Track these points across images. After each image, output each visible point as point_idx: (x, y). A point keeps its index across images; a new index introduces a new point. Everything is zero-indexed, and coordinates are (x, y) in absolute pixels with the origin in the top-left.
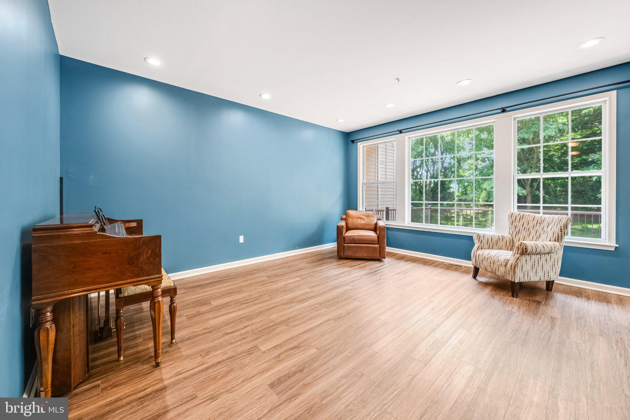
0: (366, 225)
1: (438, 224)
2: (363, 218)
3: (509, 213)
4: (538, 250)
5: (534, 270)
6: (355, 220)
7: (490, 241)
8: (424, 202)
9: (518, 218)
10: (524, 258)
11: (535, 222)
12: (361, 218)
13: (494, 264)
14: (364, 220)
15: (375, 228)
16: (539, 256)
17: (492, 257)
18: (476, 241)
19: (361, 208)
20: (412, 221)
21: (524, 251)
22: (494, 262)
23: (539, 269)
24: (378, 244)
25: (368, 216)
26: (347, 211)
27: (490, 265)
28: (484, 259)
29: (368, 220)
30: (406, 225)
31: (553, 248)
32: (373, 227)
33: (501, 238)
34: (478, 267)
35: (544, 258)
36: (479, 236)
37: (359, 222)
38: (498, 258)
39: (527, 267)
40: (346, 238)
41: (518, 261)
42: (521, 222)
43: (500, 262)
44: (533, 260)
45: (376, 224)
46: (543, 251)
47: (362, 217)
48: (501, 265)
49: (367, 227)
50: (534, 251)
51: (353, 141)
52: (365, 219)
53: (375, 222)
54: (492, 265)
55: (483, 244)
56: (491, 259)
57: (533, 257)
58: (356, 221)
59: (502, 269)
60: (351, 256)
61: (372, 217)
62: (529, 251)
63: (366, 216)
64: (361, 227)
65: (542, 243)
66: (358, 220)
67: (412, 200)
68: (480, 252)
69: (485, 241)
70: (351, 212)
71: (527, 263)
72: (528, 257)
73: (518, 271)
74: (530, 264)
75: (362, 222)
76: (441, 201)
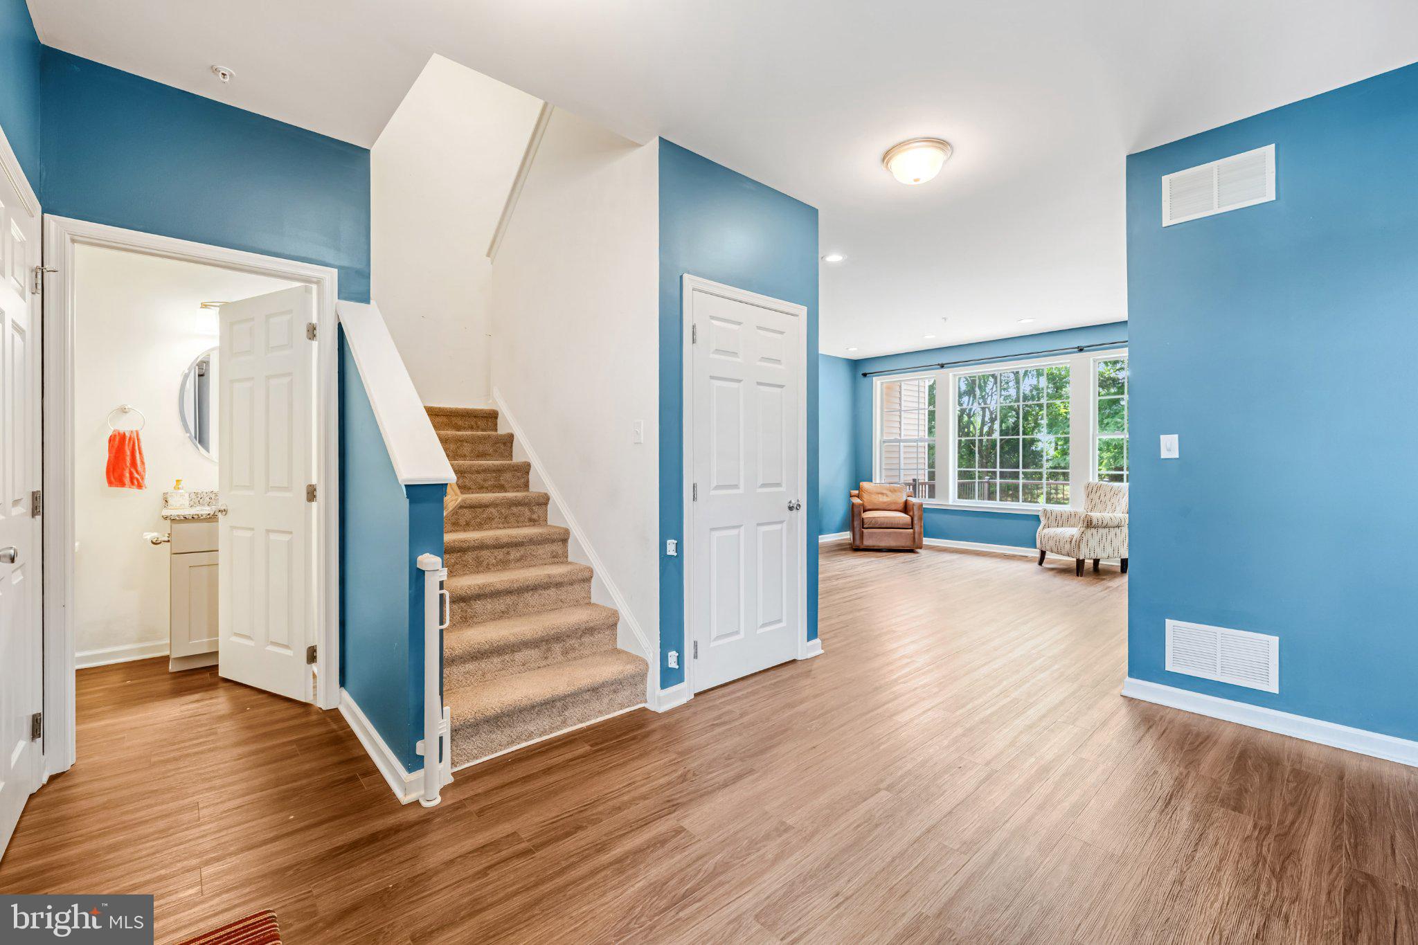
0: (890, 503)
1: (996, 500)
2: (886, 494)
3: (1085, 483)
4: (1105, 523)
5: (1102, 545)
6: (873, 496)
7: (1059, 518)
8: (977, 469)
9: (1095, 489)
10: (1089, 532)
11: (1113, 492)
12: (882, 494)
13: (1059, 542)
14: (887, 496)
15: (906, 508)
16: (1107, 529)
17: (1061, 536)
18: (1042, 519)
19: (877, 478)
20: (959, 497)
21: (1089, 524)
23: (1107, 545)
24: (912, 528)
25: (893, 491)
26: (861, 484)
28: (1052, 539)
29: (894, 496)
30: (950, 503)
31: (1123, 521)
32: (901, 506)
33: (1073, 514)
34: (1044, 550)
35: (1113, 531)
36: (1046, 513)
37: (881, 500)
39: (1093, 543)
40: (866, 521)
41: (1083, 535)
42: (1098, 494)
44: (1100, 534)
45: (906, 502)
46: (1110, 524)
47: (884, 492)
49: (893, 507)
50: (1100, 523)
51: (865, 375)
52: (889, 495)
53: (905, 499)
55: (1050, 522)
56: (1061, 538)
57: (1101, 530)
60: (874, 546)
61: (900, 492)
62: (1094, 523)
63: (890, 491)
64: (884, 507)
65: (1110, 515)
66: (878, 496)
67: (959, 467)
68: (1046, 531)
69: (1053, 518)
70: (865, 485)
71: (1093, 537)
72: (1094, 531)
73: (1083, 546)
74: (1097, 538)
75: (885, 499)
76: (1000, 468)
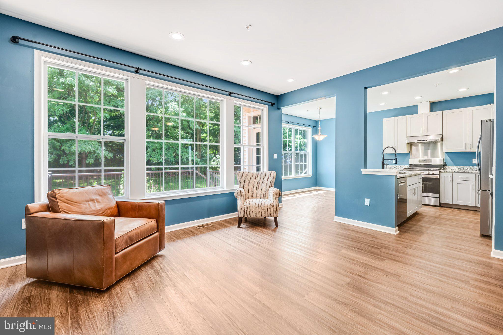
0: (106, 209)
2: (97, 199)
6: (84, 206)
12: (92, 200)
13: (263, 209)
14: (98, 202)
15: (118, 212)
17: (260, 205)
18: (238, 195)
22: (248, 207)
25: (102, 195)
27: (260, 211)
28: (253, 208)
29: (105, 200)
32: (116, 210)
36: (241, 192)
37: (93, 209)
38: (265, 205)
43: (268, 207)
47: (94, 197)
48: (269, 208)
49: (109, 212)
52: (100, 200)
54: (261, 211)
56: (260, 206)
58: (86, 208)
59: (270, 211)
61: (110, 194)
63: (100, 195)
66: (89, 205)
75: (98, 206)
